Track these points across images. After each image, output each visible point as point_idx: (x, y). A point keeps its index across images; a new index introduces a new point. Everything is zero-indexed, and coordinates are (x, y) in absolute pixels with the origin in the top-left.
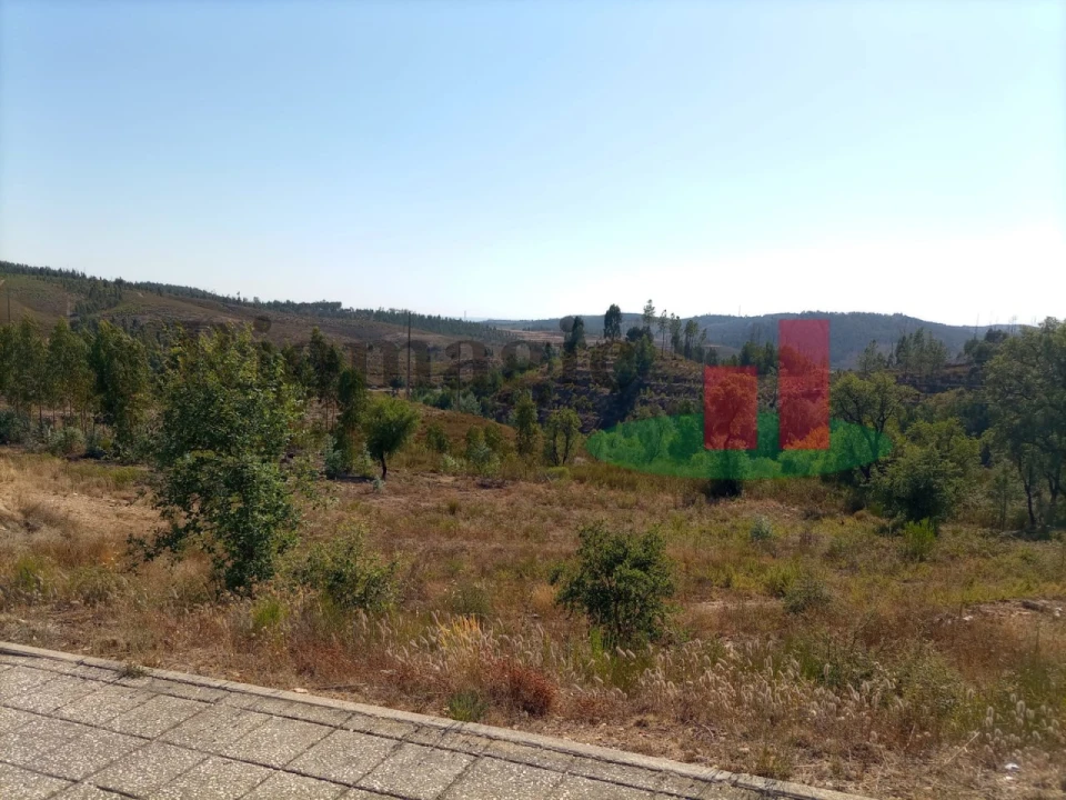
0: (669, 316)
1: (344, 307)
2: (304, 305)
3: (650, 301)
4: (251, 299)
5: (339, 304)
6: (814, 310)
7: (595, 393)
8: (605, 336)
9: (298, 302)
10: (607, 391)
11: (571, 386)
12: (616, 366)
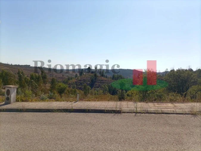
1: (31, 66)
2: (22, 65)
4: (10, 64)
5: (30, 65)
7: (87, 83)
8: (87, 72)
9: (21, 65)
10: (89, 83)
11: (82, 82)
12: (90, 78)
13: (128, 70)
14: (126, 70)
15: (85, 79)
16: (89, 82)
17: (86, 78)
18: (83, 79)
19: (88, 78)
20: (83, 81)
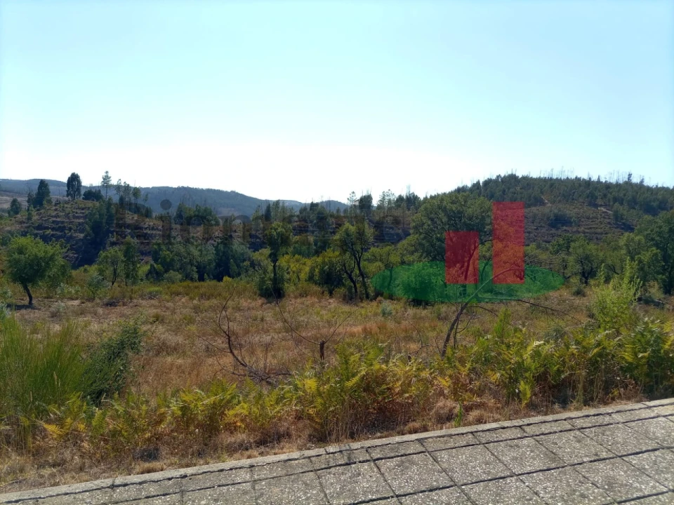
0: (123, 184)
3: (107, 172)
6: (185, 186)
7: (71, 237)
8: (68, 196)
10: (82, 236)
11: (49, 232)
12: (85, 217)
13: (209, 191)
14: (202, 191)
15: (63, 222)
16: (81, 232)
17: (67, 216)
18: (54, 222)
19: (78, 218)
20: (53, 229)
